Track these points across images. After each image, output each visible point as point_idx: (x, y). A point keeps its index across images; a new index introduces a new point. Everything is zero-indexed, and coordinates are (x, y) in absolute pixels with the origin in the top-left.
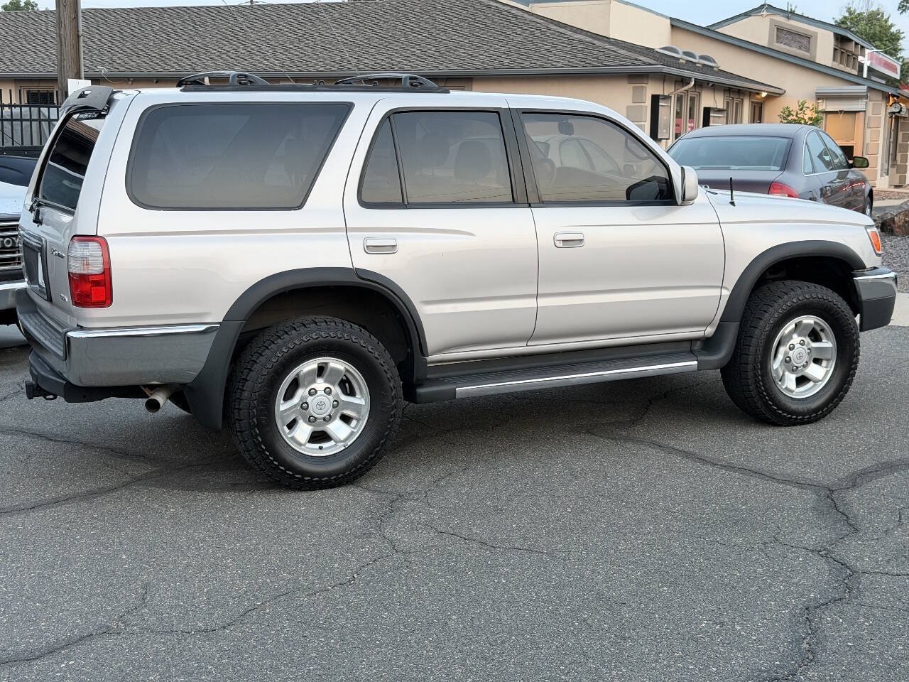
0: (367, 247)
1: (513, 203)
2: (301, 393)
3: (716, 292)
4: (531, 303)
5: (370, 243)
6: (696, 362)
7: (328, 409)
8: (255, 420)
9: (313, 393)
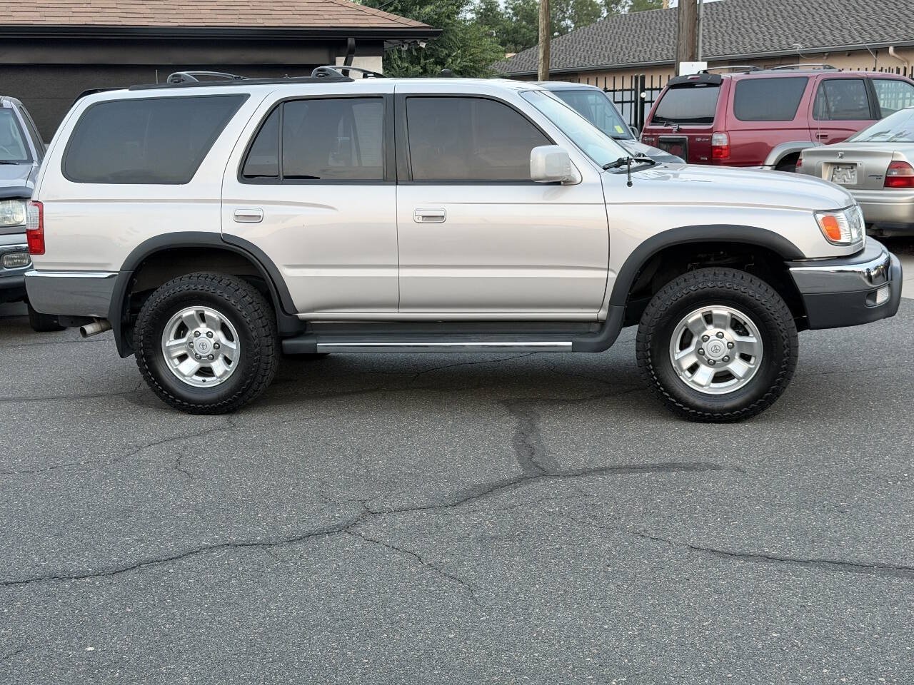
0: (237, 216)
1: (384, 181)
2: (190, 334)
3: (603, 274)
4: (393, 273)
5: (238, 213)
6: (570, 344)
7: (211, 350)
8: (142, 351)
9: (197, 335)
